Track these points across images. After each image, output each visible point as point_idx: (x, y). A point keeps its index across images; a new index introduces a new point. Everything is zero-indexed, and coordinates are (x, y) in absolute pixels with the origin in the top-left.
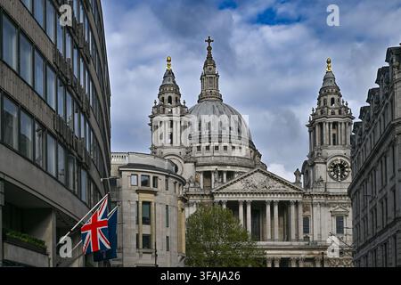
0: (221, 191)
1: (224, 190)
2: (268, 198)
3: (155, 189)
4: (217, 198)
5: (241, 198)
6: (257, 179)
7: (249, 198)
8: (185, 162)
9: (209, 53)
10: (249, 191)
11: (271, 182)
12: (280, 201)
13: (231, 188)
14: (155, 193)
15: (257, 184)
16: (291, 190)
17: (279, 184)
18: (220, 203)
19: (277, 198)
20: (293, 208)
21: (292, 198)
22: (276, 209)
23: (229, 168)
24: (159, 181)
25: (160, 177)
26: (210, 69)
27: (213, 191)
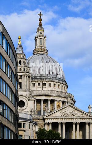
0: (49, 117)
1: (51, 117)
2: (74, 121)
3: (24, 129)
4: (47, 121)
5: (59, 121)
6: (69, 110)
7: (64, 121)
8: (29, 100)
9: (40, 22)
10: (64, 117)
11: (76, 112)
12: (80, 122)
13: (54, 116)
14: (24, 131)
15: (68, 113)
16: (86, 117)
17: (80, 113)
18: (48, 124)
19: (79, 121)
20: (87, 126)
21: (87, 121)
22: (78, 126)
23: (52, 98)
24: (26, 125)
25: (26, 123)
26: (41, 33)
27: (45, 117)
